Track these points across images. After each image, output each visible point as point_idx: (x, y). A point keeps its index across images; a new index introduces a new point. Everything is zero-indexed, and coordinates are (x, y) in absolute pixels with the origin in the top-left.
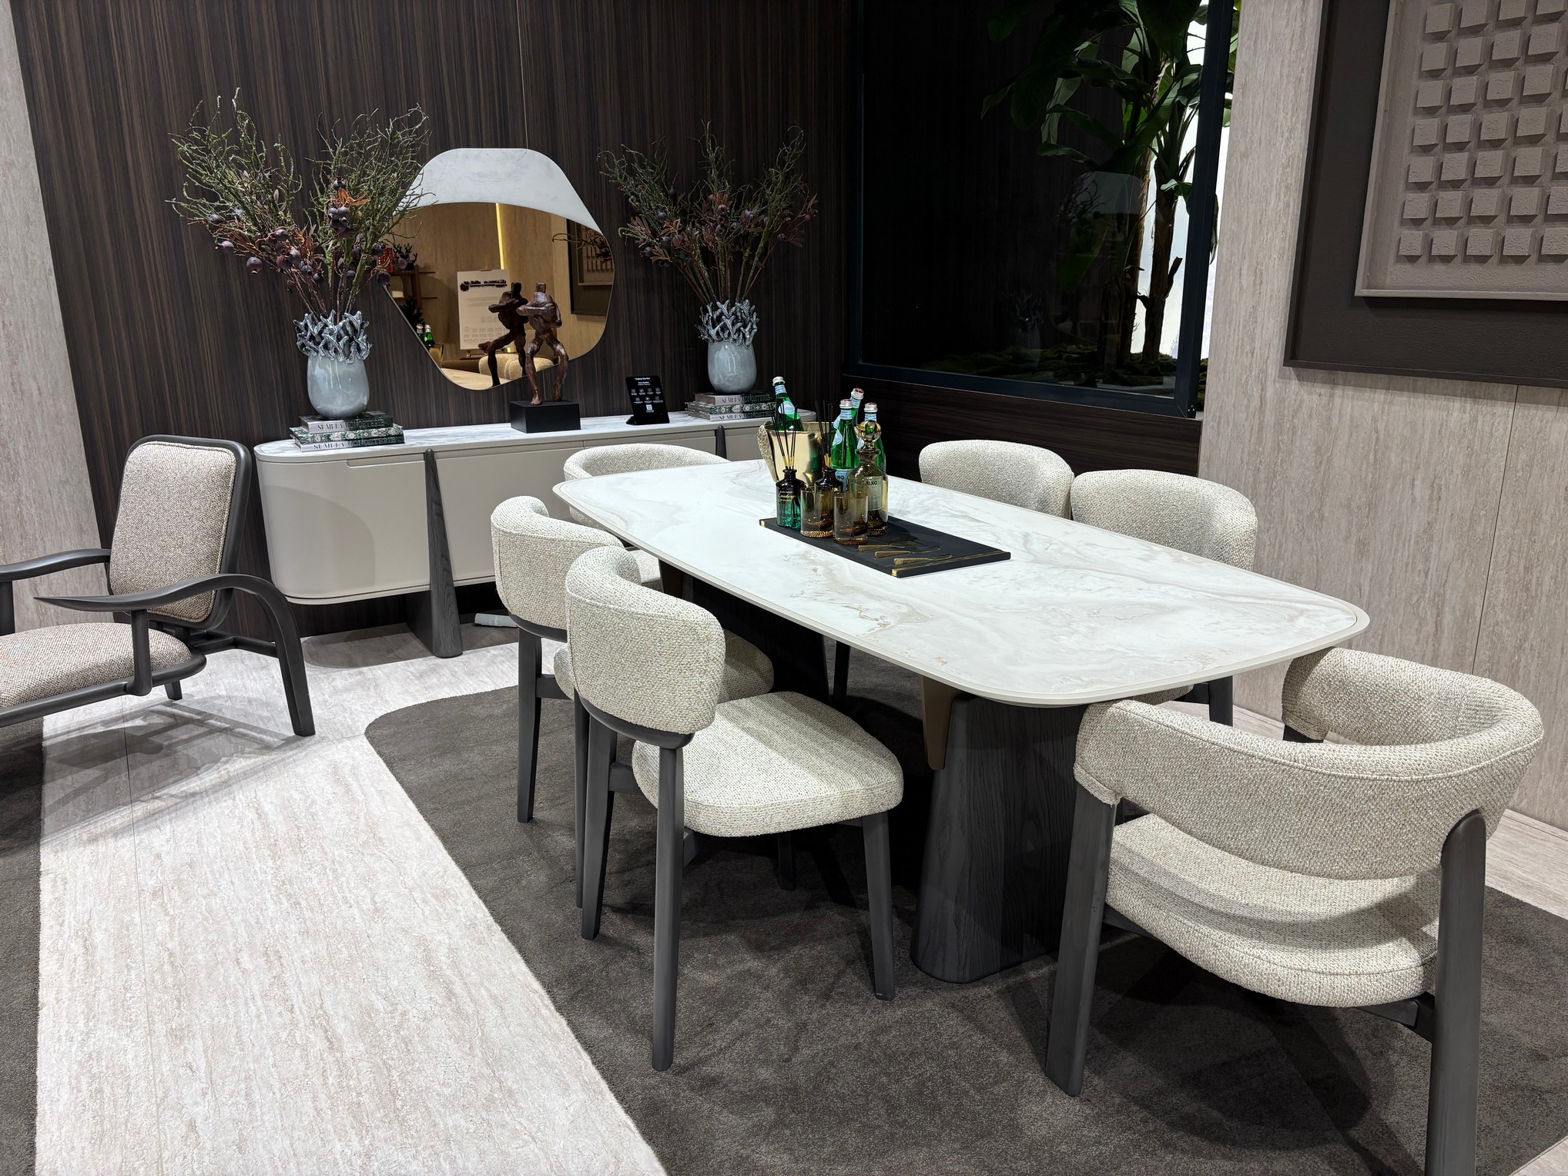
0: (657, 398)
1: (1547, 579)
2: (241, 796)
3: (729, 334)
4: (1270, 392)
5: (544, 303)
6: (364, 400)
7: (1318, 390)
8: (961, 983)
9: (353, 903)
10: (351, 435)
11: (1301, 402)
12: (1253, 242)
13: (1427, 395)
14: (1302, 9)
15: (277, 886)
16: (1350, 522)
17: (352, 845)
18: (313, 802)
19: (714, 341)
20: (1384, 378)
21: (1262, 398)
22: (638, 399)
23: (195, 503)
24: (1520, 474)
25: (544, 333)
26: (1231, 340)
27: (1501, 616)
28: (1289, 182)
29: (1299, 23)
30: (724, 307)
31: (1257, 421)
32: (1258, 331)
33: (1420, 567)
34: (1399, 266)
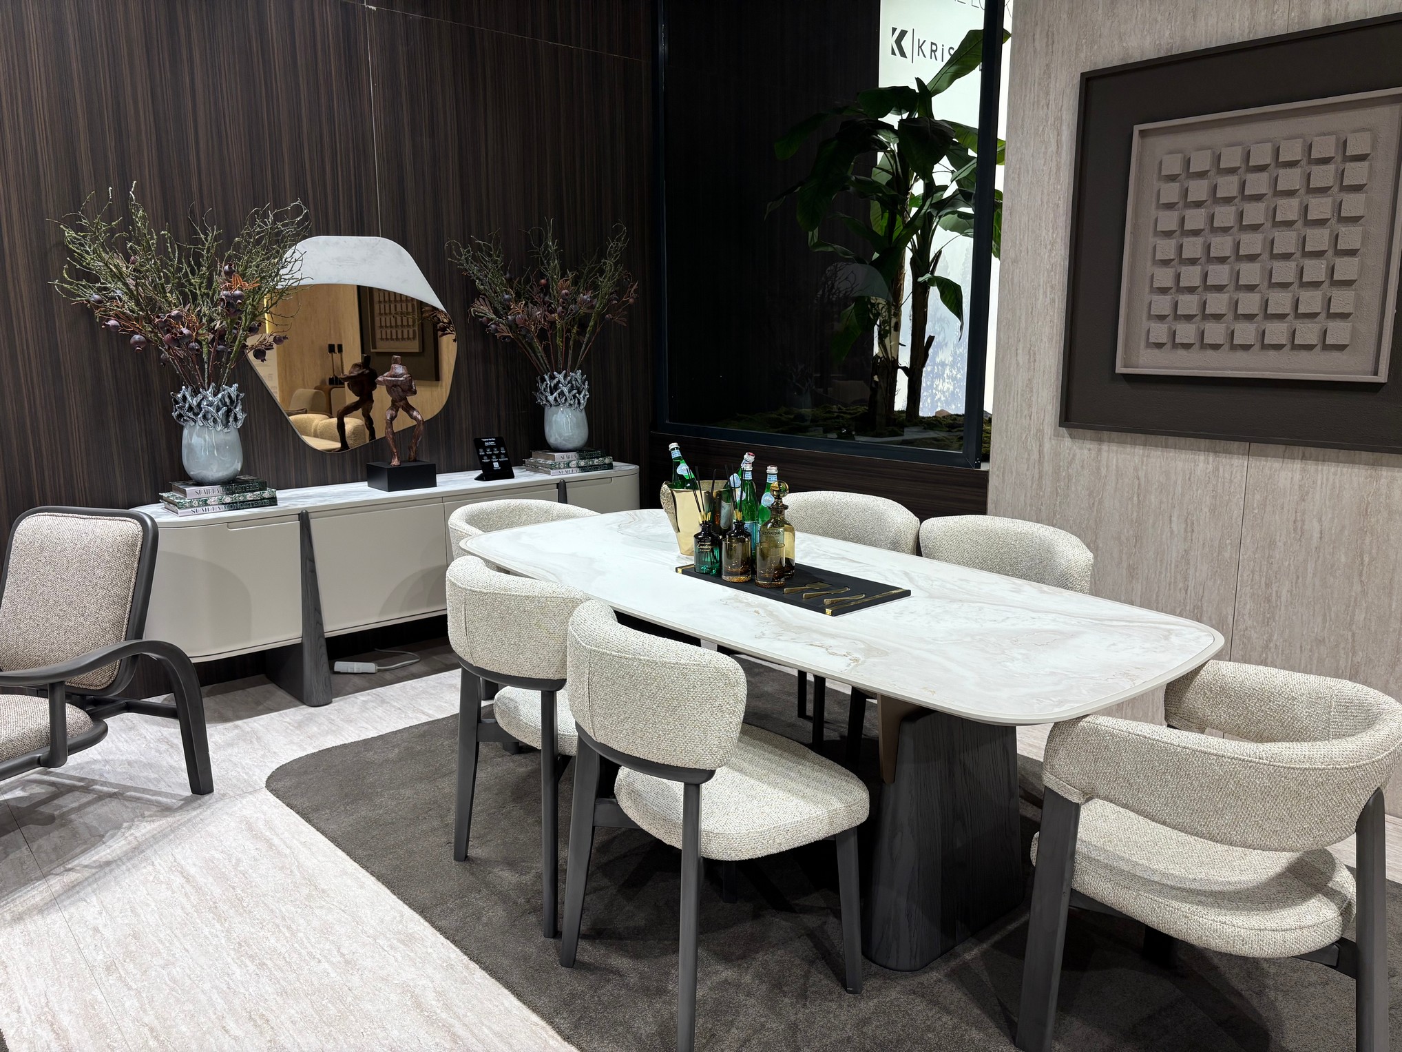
0: (502, 456)
1: (1284, 592)
2: (159, 861)
3: (566, 399)
4: (1047, 446)
5: (401, 375)
6: (238, 466)
7: (1088, 446)
8: (913, 971)
9: (319, 956)
10: (228, 499)
11: (1074, 455)
12: (1026, 329)
13: (1177, 451)
14: (1057, 152)
15: (234, 949)
16: (1121, 551)
17: (296, 900)
18: (239, 861)
19: (551, 405)
20: (1142, 437)
21: (1041, 453)
22: (485, 458)
23: (99, 572)
24: (1256, 511)
25: (401, 401)
26: (1011, 406)
27: (1249, 623)
28: (1053, 283)
29: (1054, 163)
30: (561, 377)
31: (1037, 471)
32: (1034, 399)
33: (1181, 585)
34: (1149, 350)
